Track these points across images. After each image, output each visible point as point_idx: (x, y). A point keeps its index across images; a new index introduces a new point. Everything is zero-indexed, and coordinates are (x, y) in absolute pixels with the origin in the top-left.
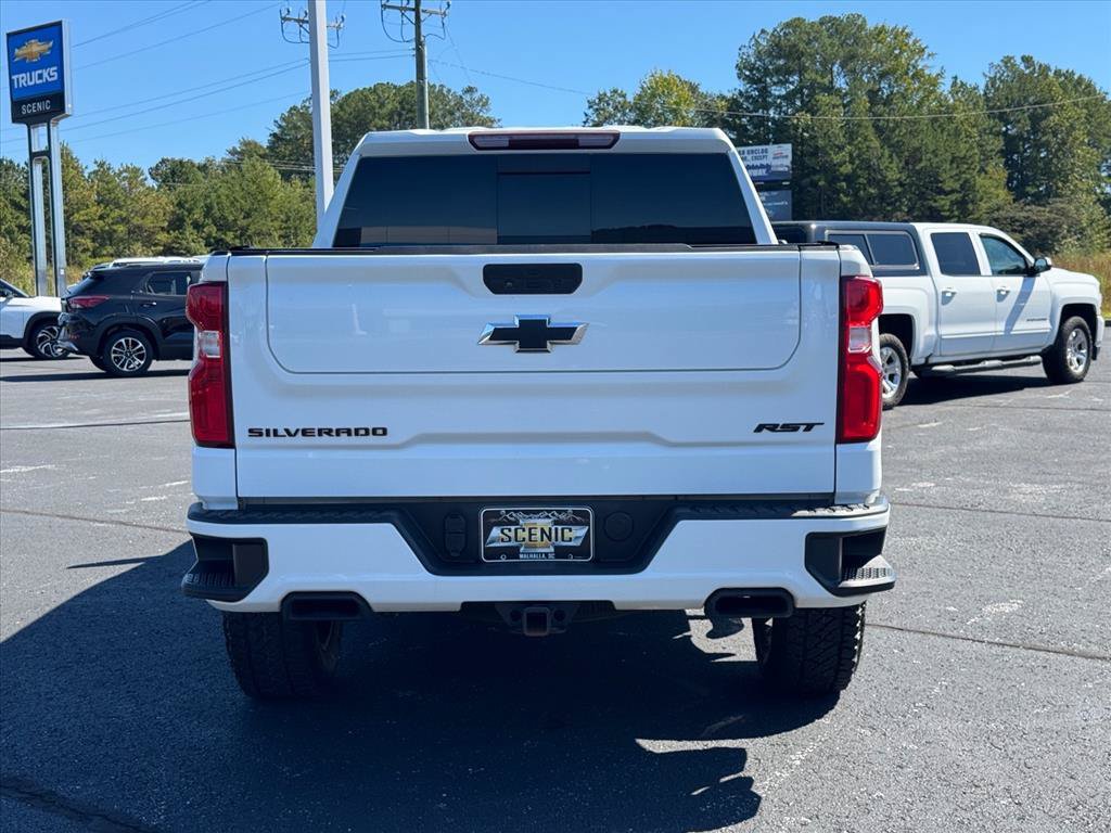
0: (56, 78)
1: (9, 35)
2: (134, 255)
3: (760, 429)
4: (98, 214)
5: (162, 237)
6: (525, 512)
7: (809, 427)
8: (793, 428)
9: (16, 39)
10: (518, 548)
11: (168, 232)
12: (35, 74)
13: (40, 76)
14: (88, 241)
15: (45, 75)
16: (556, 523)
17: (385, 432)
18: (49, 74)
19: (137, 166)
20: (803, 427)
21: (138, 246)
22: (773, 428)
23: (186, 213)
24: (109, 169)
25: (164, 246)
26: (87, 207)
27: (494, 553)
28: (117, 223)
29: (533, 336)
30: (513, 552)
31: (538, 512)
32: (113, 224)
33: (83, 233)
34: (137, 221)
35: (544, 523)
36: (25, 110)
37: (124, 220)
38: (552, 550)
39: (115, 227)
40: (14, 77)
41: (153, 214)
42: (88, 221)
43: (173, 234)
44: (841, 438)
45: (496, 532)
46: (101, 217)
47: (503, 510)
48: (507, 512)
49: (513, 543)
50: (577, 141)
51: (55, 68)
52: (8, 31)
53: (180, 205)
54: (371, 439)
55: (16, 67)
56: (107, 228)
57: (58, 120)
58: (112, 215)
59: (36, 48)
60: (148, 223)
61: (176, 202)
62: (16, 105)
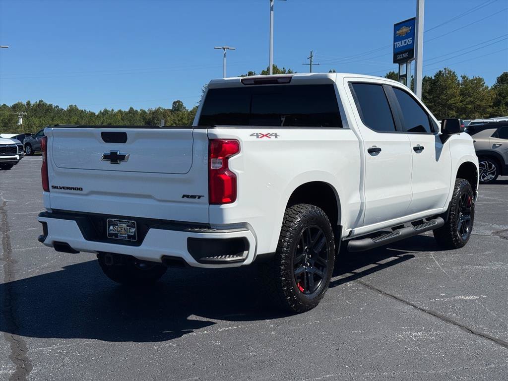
0: (411, 43)
1: (395, 25)
2: (474, 118)
3: (184, 196)
4: (460, 100)
5: (490, 110)
6: (120, 221)
7: (199, 197)
8: (193, 197)
9: (397, 26)
10: (117, 234)
11: (493, 108)
12: (403, 41)
13: (405, 42)
14: (454, 112)
15: (407, 42)
16: (128, 226)
17: (82, 190)
18: (409, 41)
19: (481, 77)
20: (197, 197)
21: (477, 114)
22: (188, 196)
23: (502, 98)
24: (467, 79)
25: (490, 114)
26: (455, 97)
27: (111, 235)
28: (468, 104)
29: (114, 158)
30: (116, 235)
31: (122, 221)
32: (466, 104)
33: (453, 109)
34: (478, 103)
35: (124, 225)
36: (399, 57)
37: (471, 102)
38: (127, 236)
39: (467, 106)
40: (395, 43)
41: (486, 99)
42: (455, 103)
43: (496, 108)
44: (210, 203)
45: (111, 227)
46: (461, 102)
47: (113, 220)
48: (115, 221)
49: (116, 232)
50: (277, 80)
51: (411, 38)
52: (395, 23)
53: (500, 95)
54: (78, 192)
55: (397, 39)
56: (464, 106)
57: (411, 61)
58: (467, 100)
59: (405, 30)
60: (483, 104)
61: (498, 93)
62: (395, 55)
